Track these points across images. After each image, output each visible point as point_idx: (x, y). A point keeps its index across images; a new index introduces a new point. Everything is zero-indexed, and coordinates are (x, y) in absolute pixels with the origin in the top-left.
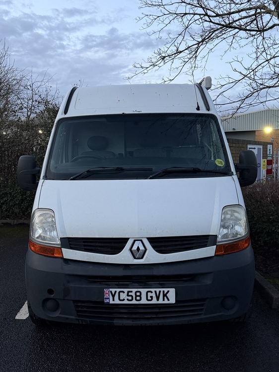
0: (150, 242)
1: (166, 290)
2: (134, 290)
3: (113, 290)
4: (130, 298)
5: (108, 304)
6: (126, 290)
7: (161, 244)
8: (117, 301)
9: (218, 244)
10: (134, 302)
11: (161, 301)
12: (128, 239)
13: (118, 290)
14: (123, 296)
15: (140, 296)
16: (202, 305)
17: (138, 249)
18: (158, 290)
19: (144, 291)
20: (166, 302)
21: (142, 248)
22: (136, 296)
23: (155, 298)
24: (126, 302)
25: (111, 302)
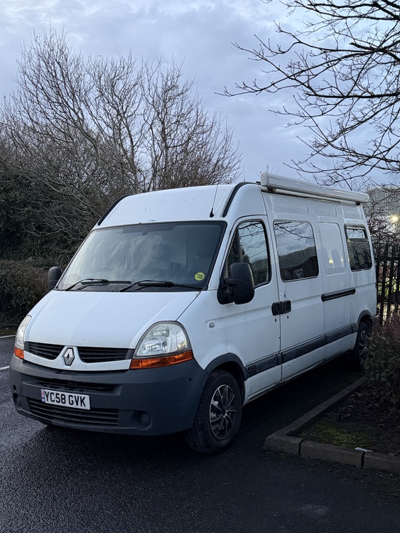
0: (79, 350)
1: (83, 396)
2: (60, 393)
3: (47, 391)
4: (58, 400)
5: (44, 403)
6: (55, 392)
7: (88, 354)
8: (50, 402)
9: (134, 358)
10: (61, 404)
11: (79, 407)
12: (64, 346)
13: (50, 391)
14: (53, 397)
15: (64, 399)
16: (117, 416)
17: (68, 356)
18: (77, 395)
19: (67, 395)
20: (83, 407)
21: (71, 356)
22: (62, 399)
23: (75, 403)
24: (55, 403)
25: (46, 402)
